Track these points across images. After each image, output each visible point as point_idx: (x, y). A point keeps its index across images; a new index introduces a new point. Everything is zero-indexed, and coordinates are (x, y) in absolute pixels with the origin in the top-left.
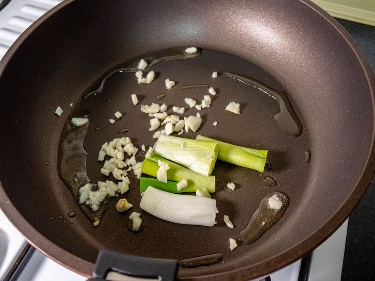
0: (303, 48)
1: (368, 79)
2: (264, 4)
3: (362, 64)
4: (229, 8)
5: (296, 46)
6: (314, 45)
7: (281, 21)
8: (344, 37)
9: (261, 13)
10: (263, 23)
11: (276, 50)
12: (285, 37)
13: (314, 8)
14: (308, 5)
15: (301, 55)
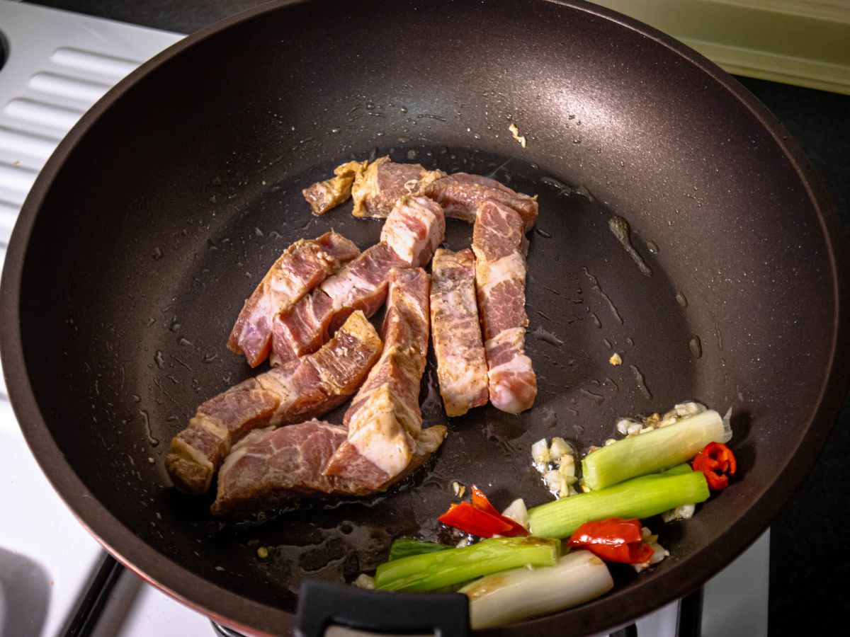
0: (658, 135)
1: (810, 193)
2: (569, 47)
3: (793, 161)
4: (494, 60)
5: (643, 131)
6: (681, 128)
7: (608, 81)
8: (748, 107)
9: (564, 66)
10: (567, 87)
11: (598, 142)
12: (617, 114)
13: (680, 51)
14: (666, 45)
15: (653, 151)
